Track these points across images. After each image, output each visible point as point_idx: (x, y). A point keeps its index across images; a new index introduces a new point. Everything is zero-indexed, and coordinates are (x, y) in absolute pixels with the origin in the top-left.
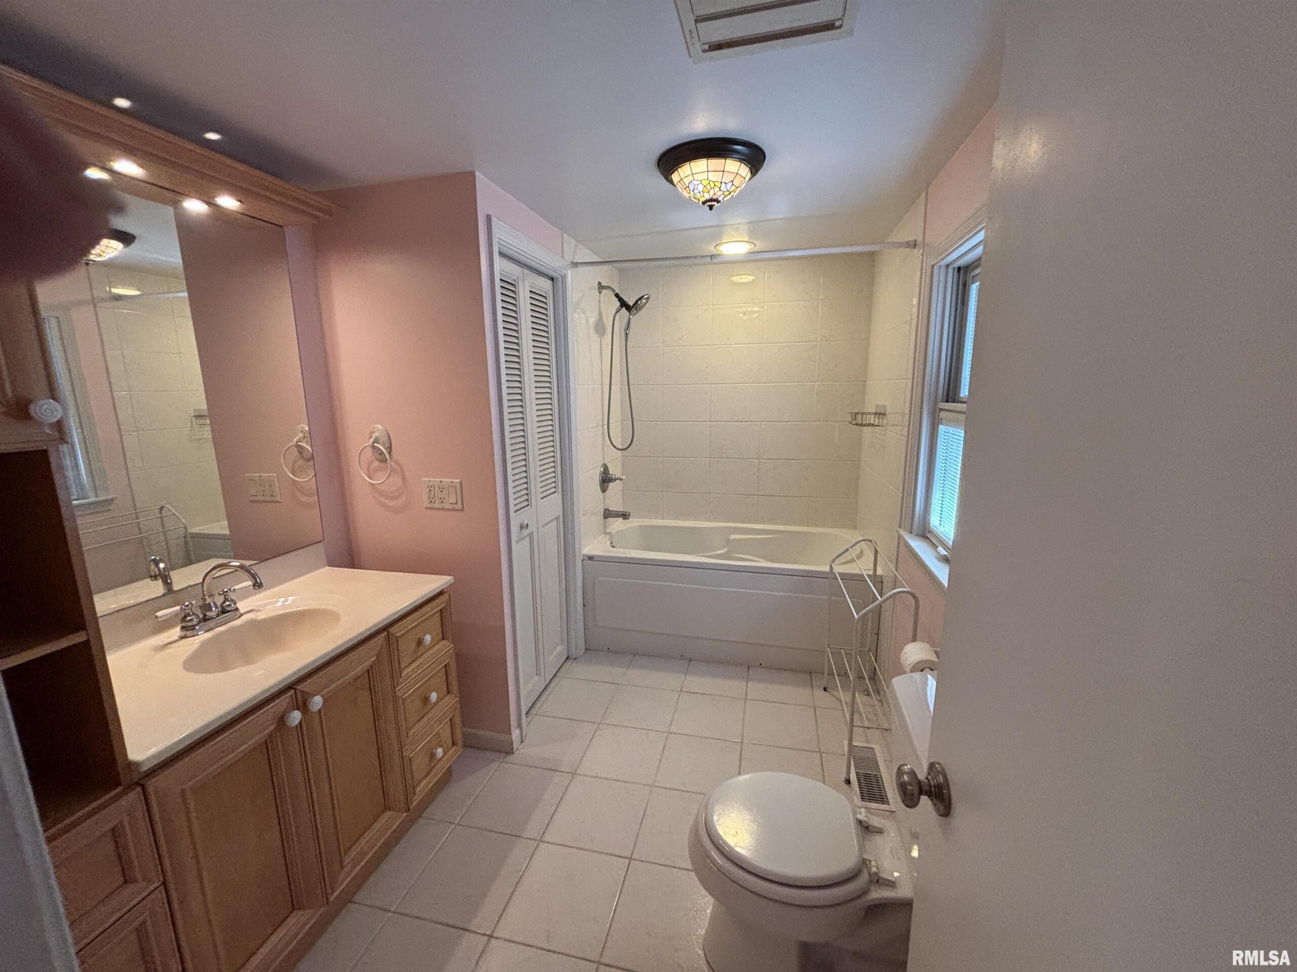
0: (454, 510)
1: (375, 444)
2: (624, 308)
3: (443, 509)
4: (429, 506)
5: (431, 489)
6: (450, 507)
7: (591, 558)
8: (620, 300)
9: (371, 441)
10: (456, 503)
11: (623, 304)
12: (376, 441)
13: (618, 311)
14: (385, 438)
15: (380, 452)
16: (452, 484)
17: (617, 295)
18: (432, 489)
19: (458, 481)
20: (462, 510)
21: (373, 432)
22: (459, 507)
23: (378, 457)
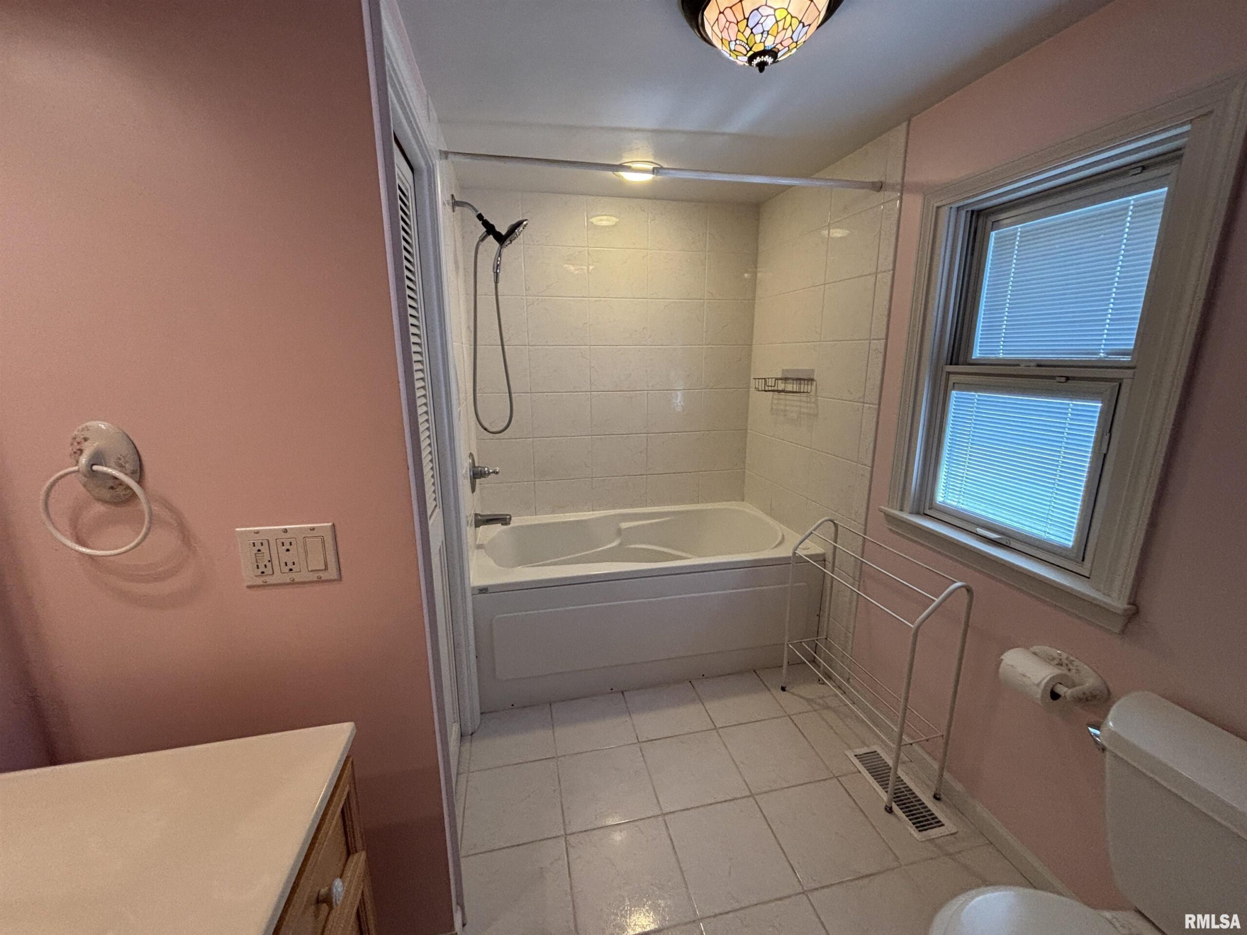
0: (320, 581)
1: (95, 468)
2: (491, 236)
3: (293, 583)
4: (259, 581)
5: (259, 547)
6: (314, 577)
7: (483, 590)
8: (486, 223)
9: (83, 460)
10: (326, 569)
11: (490, 229)
12: (98, 458)
13: (483, 239)
14: (124, 449)
15: (111, 483)
16: (314, 533)
17: (480, 217)
18: (264, 549)
19: (330, 524)
20: (340, 578)
21: (86, 439)
22: (332, 573)
23: (107, 494)
